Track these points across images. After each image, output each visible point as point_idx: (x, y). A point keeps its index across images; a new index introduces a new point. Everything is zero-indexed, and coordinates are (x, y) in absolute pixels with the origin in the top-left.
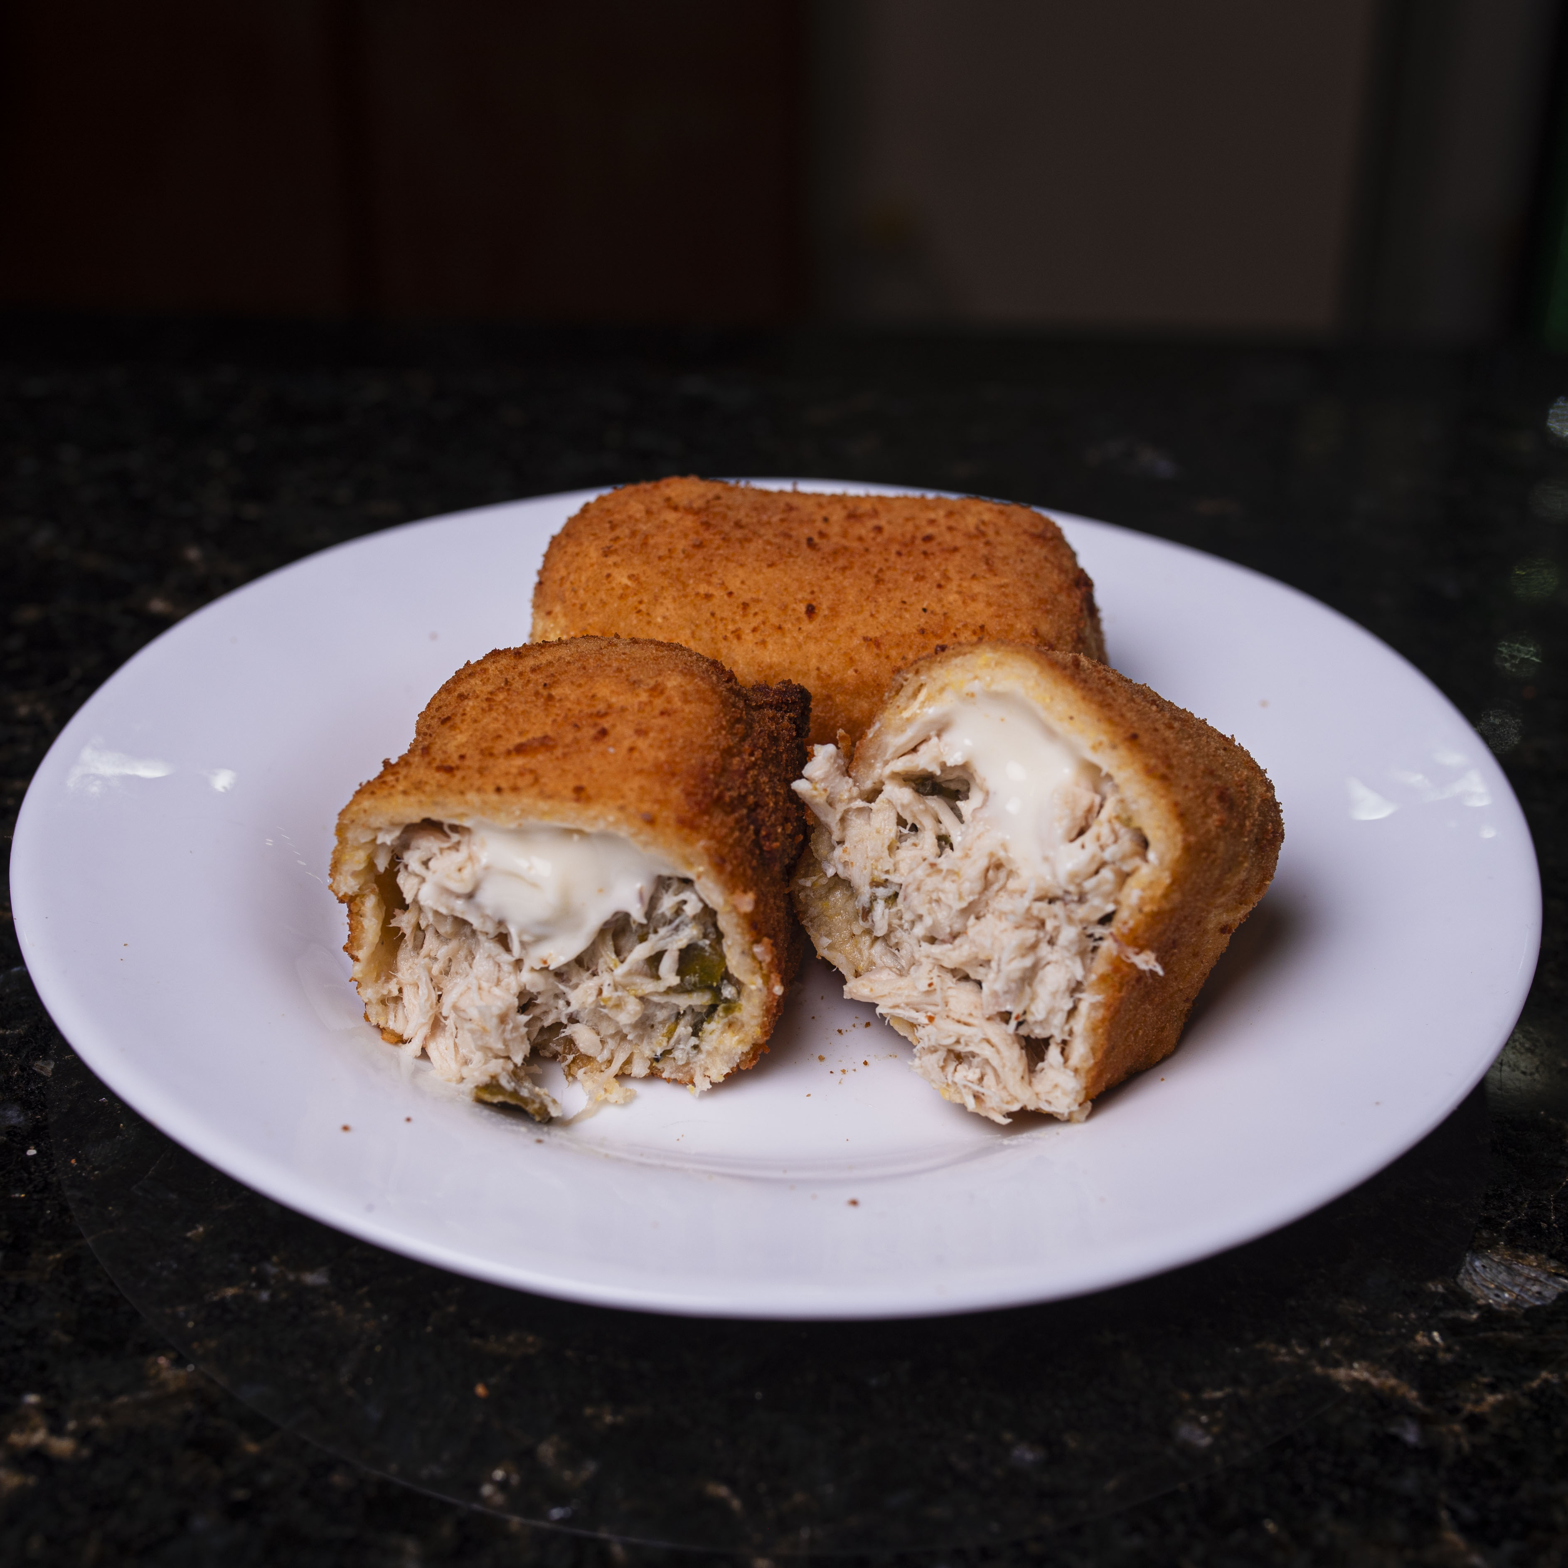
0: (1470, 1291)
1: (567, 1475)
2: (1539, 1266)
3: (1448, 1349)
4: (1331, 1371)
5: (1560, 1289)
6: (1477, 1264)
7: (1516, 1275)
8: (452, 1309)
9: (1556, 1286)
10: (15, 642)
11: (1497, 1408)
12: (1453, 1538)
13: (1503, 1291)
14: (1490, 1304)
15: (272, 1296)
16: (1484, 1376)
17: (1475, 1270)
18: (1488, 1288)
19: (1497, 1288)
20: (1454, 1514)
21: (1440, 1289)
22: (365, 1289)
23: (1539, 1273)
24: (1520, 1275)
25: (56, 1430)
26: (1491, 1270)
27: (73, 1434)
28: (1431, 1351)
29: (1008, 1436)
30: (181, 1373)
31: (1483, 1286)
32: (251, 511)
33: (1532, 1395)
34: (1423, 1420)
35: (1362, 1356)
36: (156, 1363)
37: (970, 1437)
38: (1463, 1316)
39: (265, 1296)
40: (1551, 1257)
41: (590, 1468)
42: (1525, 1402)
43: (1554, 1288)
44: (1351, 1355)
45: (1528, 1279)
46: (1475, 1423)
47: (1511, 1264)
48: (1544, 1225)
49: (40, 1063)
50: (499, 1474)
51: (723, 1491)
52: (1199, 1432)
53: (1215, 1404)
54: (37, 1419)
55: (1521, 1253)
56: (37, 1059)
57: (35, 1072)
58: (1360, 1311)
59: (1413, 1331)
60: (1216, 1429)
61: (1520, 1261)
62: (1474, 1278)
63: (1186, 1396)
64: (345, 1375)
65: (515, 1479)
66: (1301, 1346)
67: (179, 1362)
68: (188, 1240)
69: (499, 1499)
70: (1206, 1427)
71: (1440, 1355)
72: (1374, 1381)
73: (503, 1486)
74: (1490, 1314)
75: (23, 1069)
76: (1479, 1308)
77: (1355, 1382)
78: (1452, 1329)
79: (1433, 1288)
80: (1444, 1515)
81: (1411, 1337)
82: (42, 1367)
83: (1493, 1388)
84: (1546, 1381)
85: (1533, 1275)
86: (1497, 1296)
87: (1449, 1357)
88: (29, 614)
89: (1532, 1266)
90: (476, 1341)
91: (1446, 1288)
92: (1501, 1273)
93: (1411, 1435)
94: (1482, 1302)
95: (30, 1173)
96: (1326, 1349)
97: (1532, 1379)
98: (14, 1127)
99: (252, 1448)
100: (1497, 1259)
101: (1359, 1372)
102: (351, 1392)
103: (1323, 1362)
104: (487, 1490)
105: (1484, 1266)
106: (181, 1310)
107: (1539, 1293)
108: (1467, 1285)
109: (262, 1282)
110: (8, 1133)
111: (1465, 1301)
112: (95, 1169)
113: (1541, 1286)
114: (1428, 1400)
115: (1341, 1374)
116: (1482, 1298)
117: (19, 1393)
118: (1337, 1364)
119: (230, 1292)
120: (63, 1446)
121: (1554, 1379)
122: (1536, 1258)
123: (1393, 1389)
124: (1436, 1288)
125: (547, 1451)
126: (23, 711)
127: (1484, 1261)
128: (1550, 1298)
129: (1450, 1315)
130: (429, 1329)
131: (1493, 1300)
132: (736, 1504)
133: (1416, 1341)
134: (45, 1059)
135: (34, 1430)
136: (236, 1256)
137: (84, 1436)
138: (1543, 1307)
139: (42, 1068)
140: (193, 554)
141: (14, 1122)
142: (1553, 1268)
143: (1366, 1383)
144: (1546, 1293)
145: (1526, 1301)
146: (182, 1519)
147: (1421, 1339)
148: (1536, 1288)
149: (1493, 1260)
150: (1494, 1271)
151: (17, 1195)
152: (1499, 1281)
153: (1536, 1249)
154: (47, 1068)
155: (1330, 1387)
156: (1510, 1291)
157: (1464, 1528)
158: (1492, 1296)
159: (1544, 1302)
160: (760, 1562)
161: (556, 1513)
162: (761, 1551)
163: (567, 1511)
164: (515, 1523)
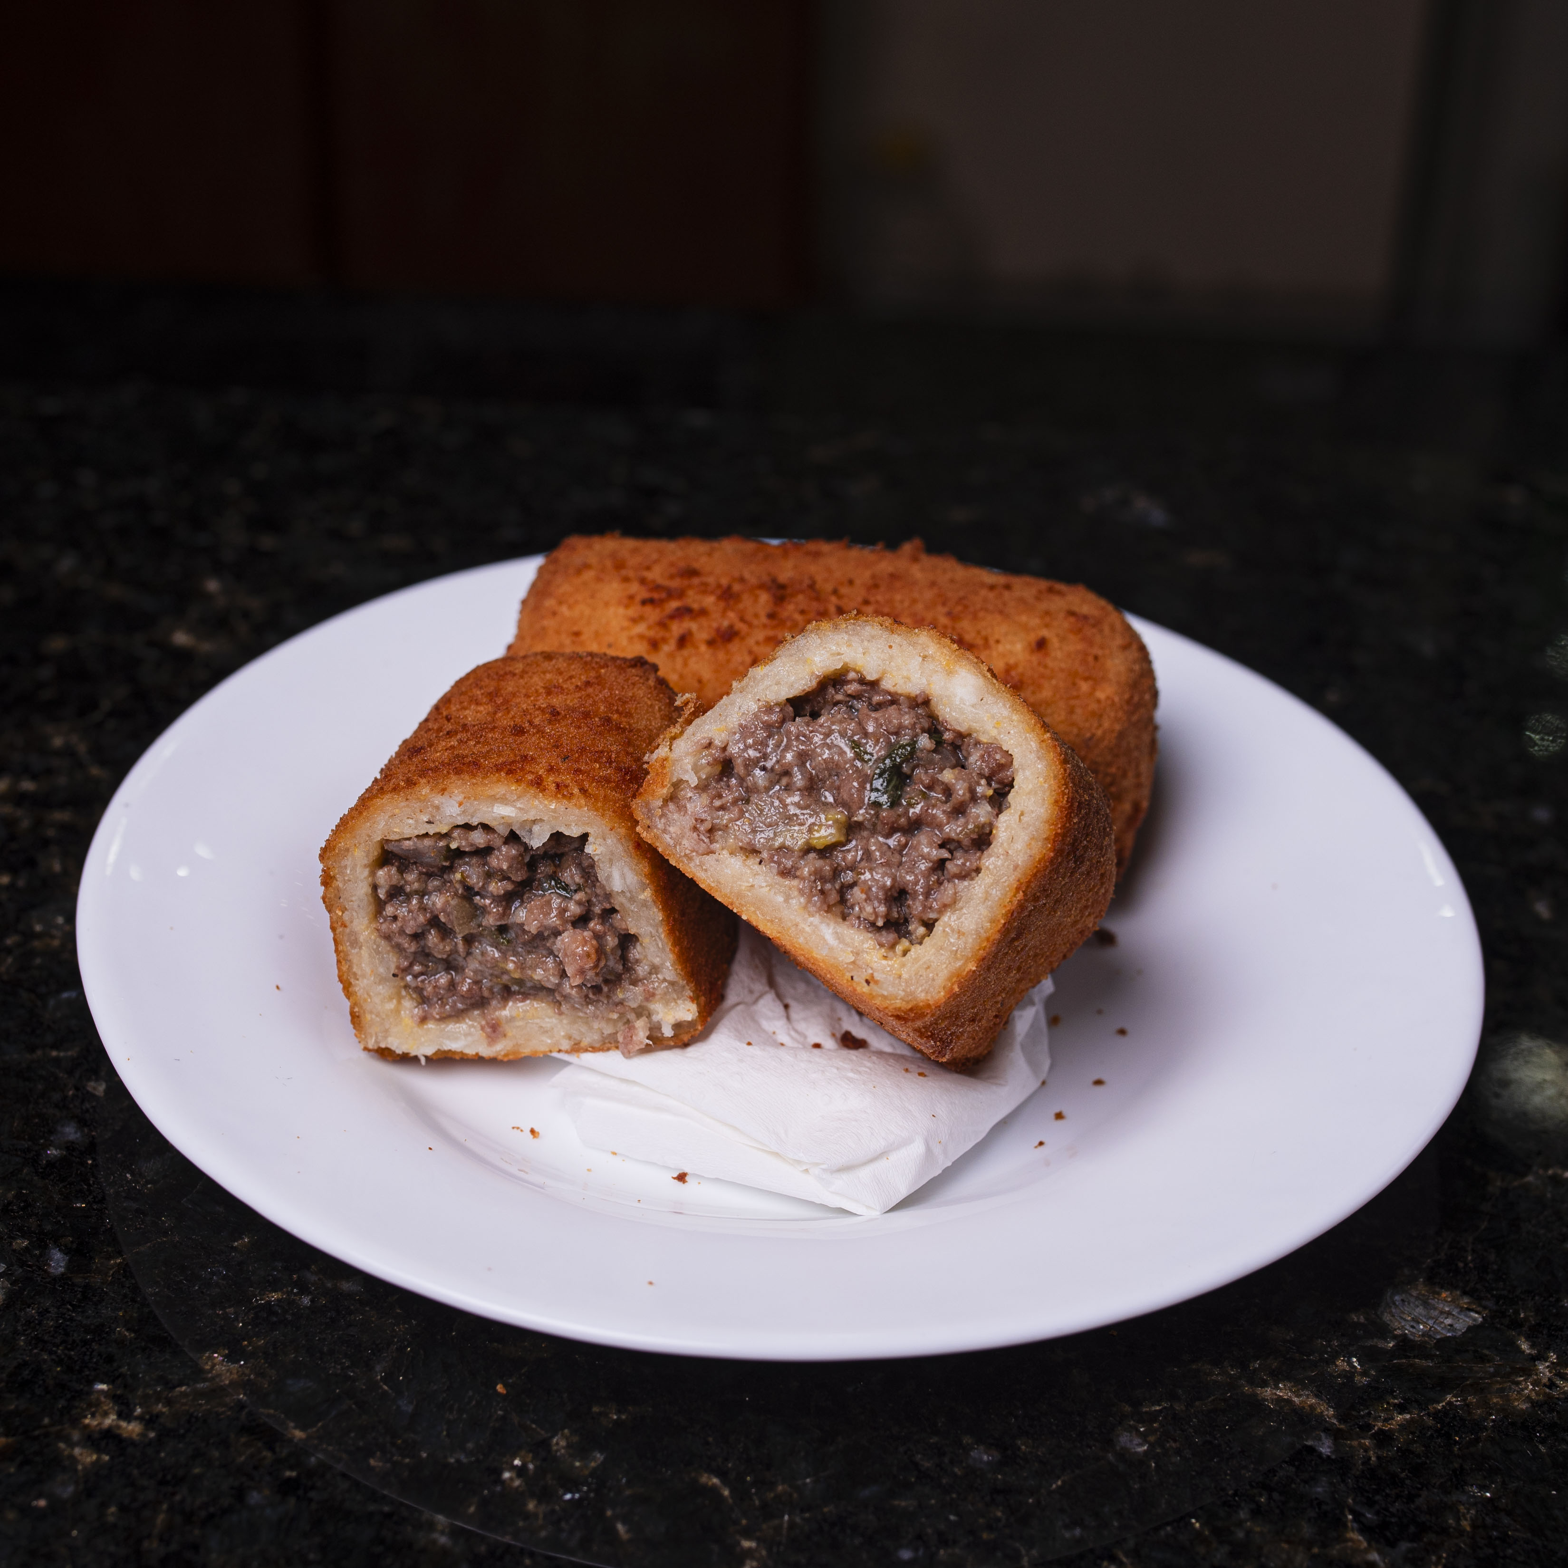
0: (1388, 1322)
1: (577, 1464)
2: (1453, 1301)
3: (1364, 1373)
4: (1259, 1390)
5: (1471, 1322)
6: (1397, 1298)
7: (1431, 1309)
9: (1467, 1320)
10: (46, 672)
11: (1403, 1427)
12: (1356, 1537)
13: (1418, 1323)
14: (1406, 1334)
15: (312, 1301)
16: (1395, 1398)
17: (1394, 1304)
18: (1405, 1320)
19: (1413, 1319)
20: (1357, 1516)
21: (1362, 1319)
23: (1453, 1307)
24: (1435, 1309)
25: (125, 1415)
26: (1409, 1304)
27: (140, 1418)
28: (1350, 1375)
29: (967, 1440)
30: (233, 1366)
31: (1402, 1318)
32: (267, 542)
33: (1436, 1415)
34: (1336, 1435)
35: (1288, 1378)
36: (210, 1358)
37: (934, 1440)
38: (1381, 1344)
39: (306, 1301)
40: (1465, 1293)
41: (598, 1458)
42: (1430, 1422)
43: (1464, 1321)
44: (1277, 1376)
45: (1442, 1312)
46: (1383, 1438)
47: (1428, 1299)
48: (1461, 1265)
49: (92, 1084)
50: (517, 1462)
51: (715, 1480)
52: (1137, 1441)
53: (1153, 1417)
54: (108, 1405)
55: (1437, 1289)
56: (89, 1079)
57: (88, 1092)
58: (1288, 1338)
59: (1335, 1356)
60: (1152, 1439)
61: (1436, 1296)
62: (1394, 1311)
63: (1128, 1409)
64: (379, 1372)
65: (531, 1466)
66: (1232, 1367)
67: (231, 1358)
68: (235, 1249)
69: (517, 1483)
70: (1144, 1436)
71: (1357, 1378)
72: (1296, 1399)
73: (521, 1471)
74: (1405, 1345)
75: (77, 1089)
76: (1395, 1337)
77: (1280, 1400)
78: (1369, 1356)
79: (1356, 1319)
80: (1350, 1517)
81: (1332, 1360)
82: (110, 1359)
83: (1402, 1409)
84: (1450, 1403)
85: (1447, 1309)
86: (1413, 1327)
87: (1365, 1380)
88: (57, 644)
89: (1447, 1301)
90: (496, 1345)
91: (1366, 1319)
92: (1418, 1307)
93: (1325, 1448)
94: (1398, 1332)
95: (89, 1185)
96: (1255, 1370)
97: (1438, 1403)
98: (73, 1142)
99: (299, 1434)
100: (1415, 1293)
101: (1283, 1391)
102: (386, 1388)
103: (1252, 1382)
104: (507, 1475)
105: (1403, 1300)
106: (231, 1311)
107: (1451, 1325)
108: (1386, 1317)
109: (304, 1289)
110: (67, 1148)
111: (1384, 1331)
112: (147, 1182)
113: (1453, 1319)
114: (1342, 1419)
115: (1267, 1392)
116: (1399, 1328)
117: (91, 1382)
118: (1264, 1384)
119: (275, 1296)
120: (132, 1429)
121: (1457, 1401)
122: (1451, 1294)
123: (1311, 1407)
124: (1358, 1319)
125: (559, 1443)
126: (58, 742)
127: (1404, 1295)
128: (1461, 1331)
129: (1370, 1343)
131: (1409, 1331)
132: (726, 1493)
133: (1337, 1366)
134: (97, 1080)
135: (106, 1414)
136: (279, 1265)
137: (150, 1421)
138: (1453, 1338)
139: (95, 1088)
140: (213, 585)
141: (72, 1137)
142: (1466, 1303)
143: (1289, 1401)
144: (1457, 1326)
145: (1439, 1333)
146: (240, 1494)
147: (1341, 1363)
148: (1448, 1321)
149: (1412, 1296)
150: (1411, 1305)
151: (78, 1205)
152: (1416, 1314)
153: (1451, 1286)
154: (99, 1089)
155: (1256, 1406)
156: (1424, 1323)
157: (1365, 1529)
158: (1408, 1327)
159: (1454, 1334)
160: (747, 1544)
161: (568, 1496)
162: (747, 1533)
163: (577, 1496)
164: (531, 1506)
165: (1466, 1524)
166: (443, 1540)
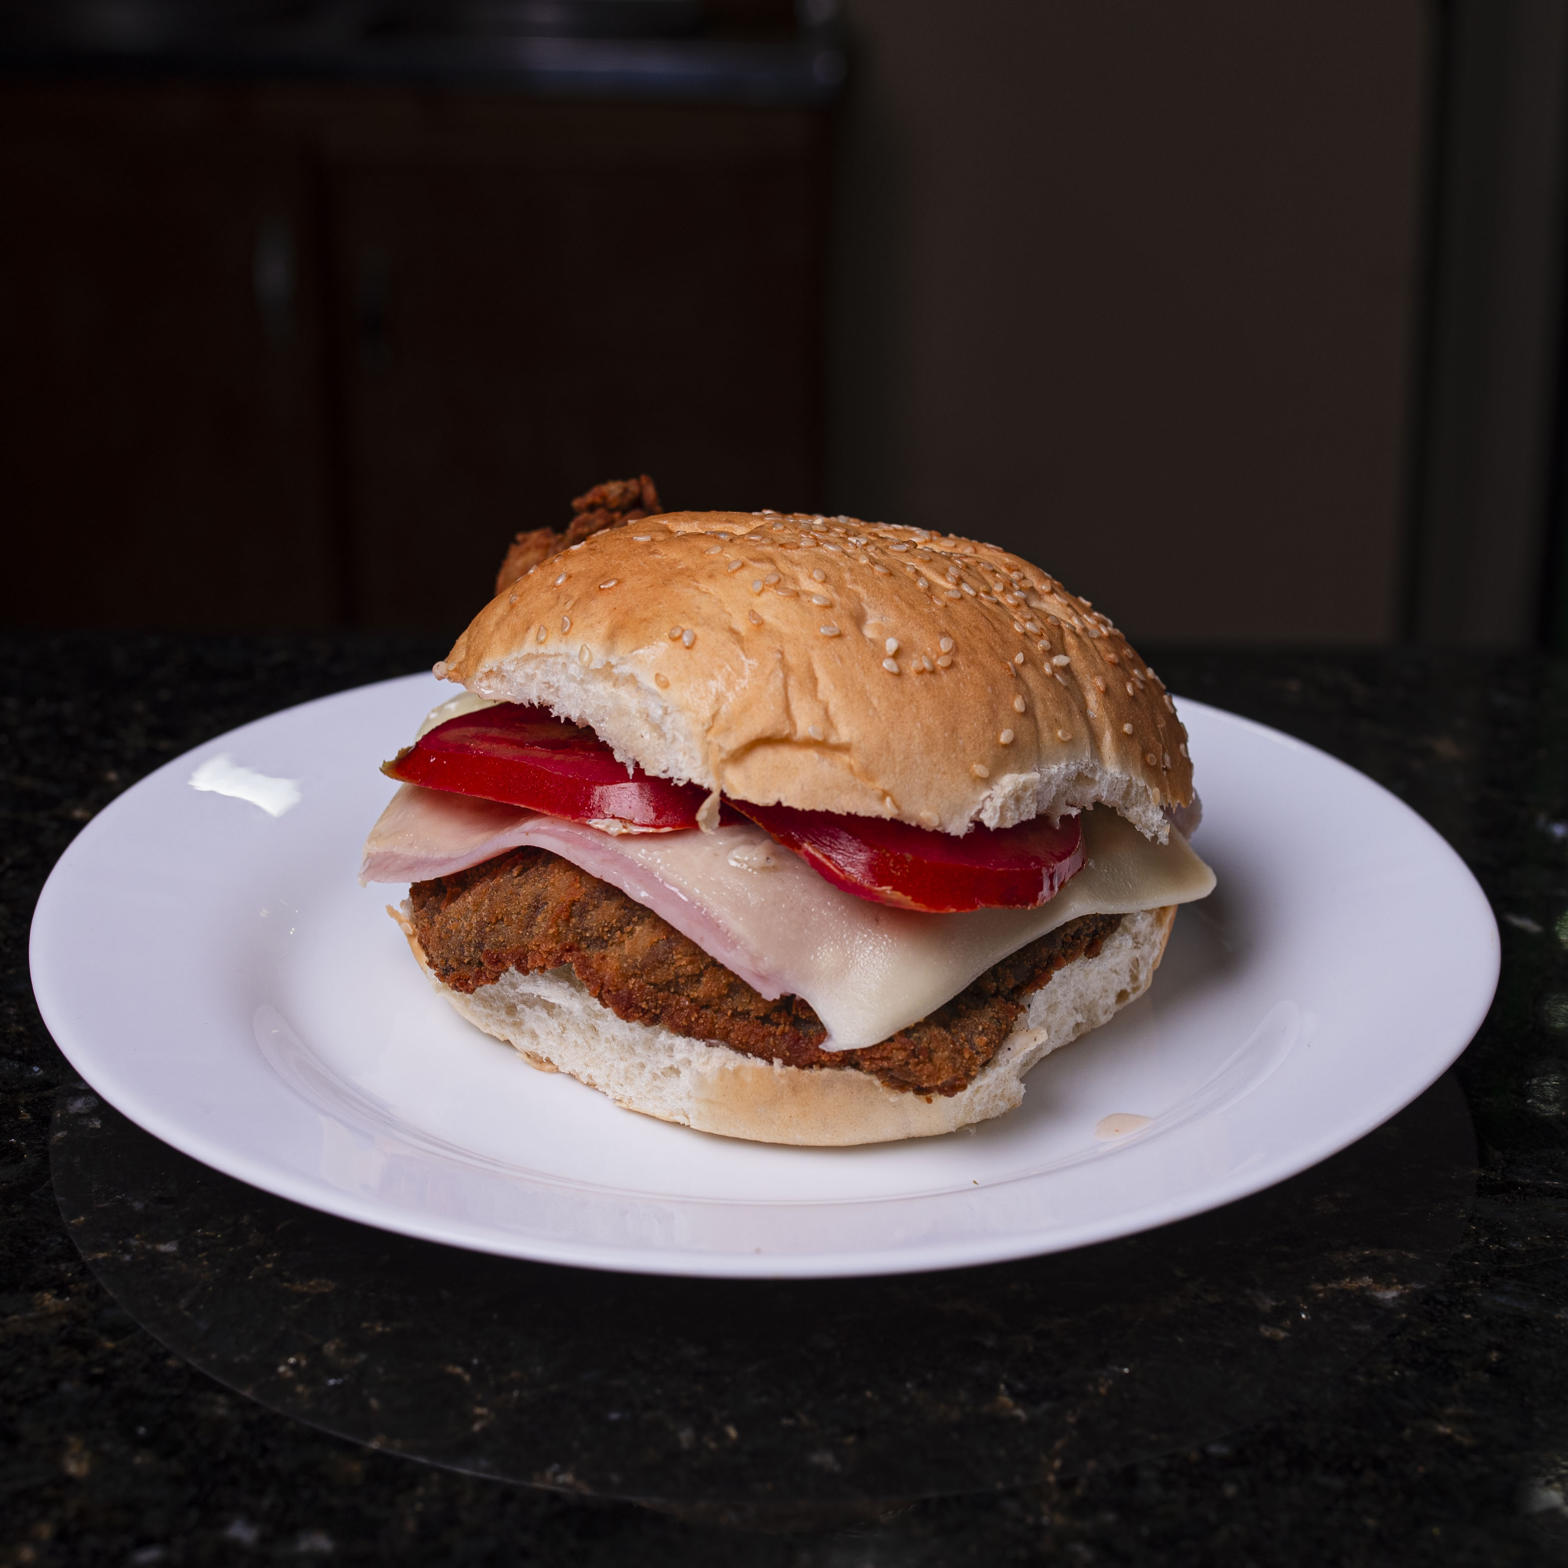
1: (343, 1361)
4: (940, 1305)
8: (269, 1266)
11: (1062, 1326)
12: (1005, 1400)
15: (133, 1258)
16: (1057, 1307)
20: (1009, 1387)
22: (204, 1254)
29: (680, 1341)
30: (60, 1302)
33: (1091, 1319)
34: (1002, 1333)
36: (42, 1297)
39: (127, 1258)
41: (362, 1357)
42: (1084, 1323)
46: (1042, 1335)
50: (292, 1360)
51: (459, 1370)
52: (827, 1339)
60: (840, 1338)
64: (183, 1303)
65: (304, 1363)
67: (59, 1296)
68: (72, 1225)
69: (290, 1374)
70: (833, 1337)
71: (1027, 1296)
72: (970, 1310)
73: (294, 1367)
77: (956, 1311)
80: (1002, 1387)
83: (1062, 1315)
84: (1105, 1311)
87: (1033, 1297)
90: (285, 1284)
97: (1094, 1310)
99: (110, 1345)
102: (187, 1313)
104: (282, 1369)
106: (63, 1267)
109: (126, 1249)
114: (1008, 1320)
119: (101, 1255)
123: (984, 1315)
125: (330, 1348)
130: (251, 1277)
132: (467, 1378)
143: (964, 1311)
146: (53, 1385)
155: (936, 1314)
157: (1016, 1395)
160: (479, 1411)
161: (332, 1382)
162: (481, 1404)
163: (340, 1381)
164: (300, 1389)
165: (1103, 1390)
166: (221, 1411)
